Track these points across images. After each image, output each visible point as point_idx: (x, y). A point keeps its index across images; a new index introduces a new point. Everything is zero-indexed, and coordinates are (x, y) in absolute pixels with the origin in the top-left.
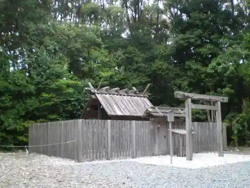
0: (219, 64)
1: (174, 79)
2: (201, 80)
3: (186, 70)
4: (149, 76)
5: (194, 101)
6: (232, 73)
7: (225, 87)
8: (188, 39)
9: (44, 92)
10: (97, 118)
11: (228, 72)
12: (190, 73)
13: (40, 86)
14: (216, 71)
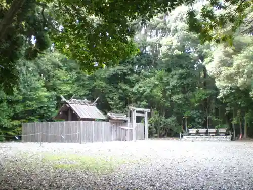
0: (140, 87)
1: (109, 93)
2: (127, 96)
3: (119, 89)
4: (90, 90)
5: (137, 112)
6: (148, 93)
7: (143, 101)
8: (123, 70)
9: (28, 100)
10: (67, 120)
11: (146, 93)
12: (121, 91)
13: (26, 96)
14: (138, 92)
